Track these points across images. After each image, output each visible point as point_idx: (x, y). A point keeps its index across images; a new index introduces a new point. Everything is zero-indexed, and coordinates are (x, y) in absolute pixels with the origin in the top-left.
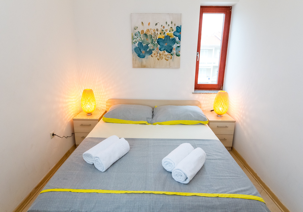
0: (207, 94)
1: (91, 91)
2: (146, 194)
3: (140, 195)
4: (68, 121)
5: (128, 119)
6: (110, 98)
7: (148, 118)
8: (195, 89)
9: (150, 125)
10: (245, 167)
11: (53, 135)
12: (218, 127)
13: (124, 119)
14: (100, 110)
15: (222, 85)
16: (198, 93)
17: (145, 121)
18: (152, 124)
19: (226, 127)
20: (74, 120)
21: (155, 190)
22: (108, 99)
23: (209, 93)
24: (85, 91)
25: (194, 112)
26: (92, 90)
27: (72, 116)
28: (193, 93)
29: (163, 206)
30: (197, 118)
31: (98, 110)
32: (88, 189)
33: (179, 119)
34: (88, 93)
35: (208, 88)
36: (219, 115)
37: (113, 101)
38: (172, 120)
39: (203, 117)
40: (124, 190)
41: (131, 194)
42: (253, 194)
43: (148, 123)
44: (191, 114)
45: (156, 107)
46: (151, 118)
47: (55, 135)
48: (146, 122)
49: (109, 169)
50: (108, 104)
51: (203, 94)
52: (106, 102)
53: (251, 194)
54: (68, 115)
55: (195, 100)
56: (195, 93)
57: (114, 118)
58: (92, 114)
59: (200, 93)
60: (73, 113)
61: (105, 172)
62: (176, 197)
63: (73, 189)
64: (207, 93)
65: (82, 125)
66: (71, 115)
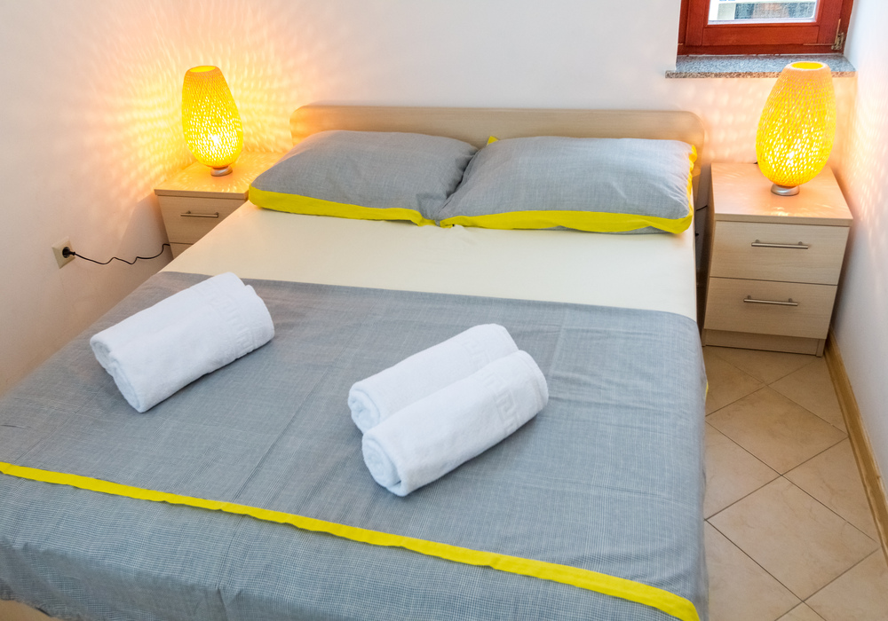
0: (741, 79)
1: (216, 74)
2: (227, 517)
3: (206, 517)
4: (140, 199)
5: (345, 199)
6: (309, 101)
7: (428, 196)
8: (679, 53)
9: (429, 229)
10: (849, 437)
11: (67, 252)
12: (757, 244)
13: (332, 199)
14: (275, 152)
15: (844, 28)
16: (692, 76)
17: (410, 207)
18: (437, 221)
19: (801, 246)
20: (159, 193)
21: (268, 506)
22: (297, 107)
23: (750, 74)
24: (191, 77)
25: (633, 175)
26: (217, 70)
27: (157, 177)
28: (669, 75)
29: (268, 567)
30: (636, 203)
31: (268, 151)
32: (57, 470)
33: (554, 207)
34: (204, 82)
35: (764, 46)
36: (782, 190)
37: (317, 112)
38: (524, 209)
39: (667, 197)
40: (166, 489)
41: (178, 510)
42: (656, 578)
43: (424, 215)
44: (614, 184)
45: (492, 140)
46: (438, 197)
47: (74, 254)
48: (413, 215)
49: (167, 403)
50: (300, 128)
51: (720, 80)
52: (292, 121)
53: (644, 576)
54: (133, 174)
55: (680, 107)
56: (677, 75)
57: (291, 191)
58: (230, 172)
59: (706, 75)
60: (159, 168)
61: (147, 415)
62: (328, 543)
63: (14, 463)
64: (739, 75)
65: (189, 214)
66: (153, 174)
